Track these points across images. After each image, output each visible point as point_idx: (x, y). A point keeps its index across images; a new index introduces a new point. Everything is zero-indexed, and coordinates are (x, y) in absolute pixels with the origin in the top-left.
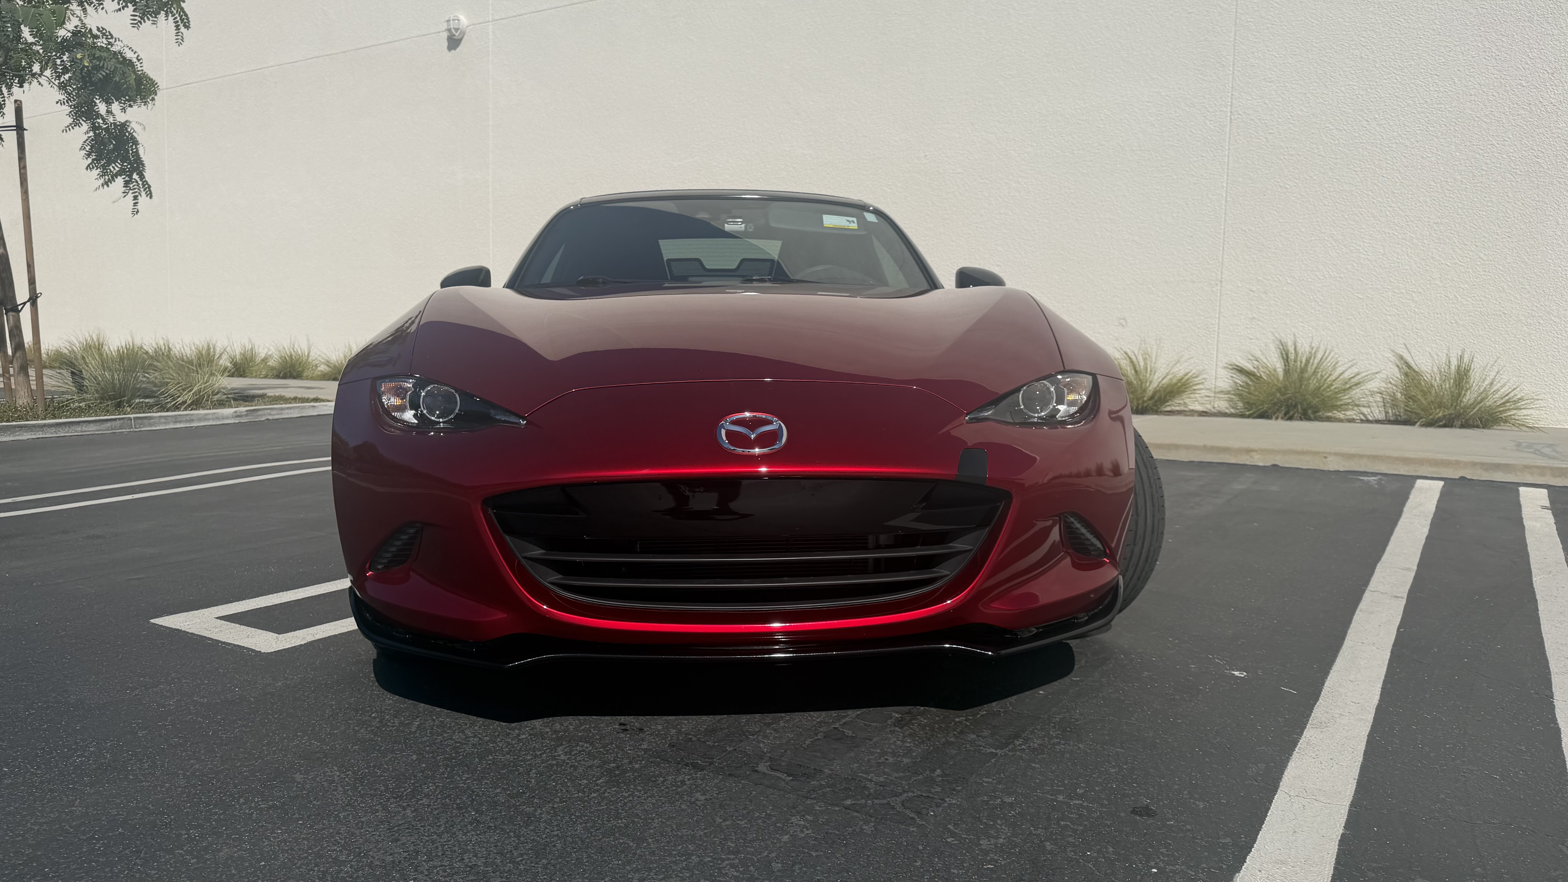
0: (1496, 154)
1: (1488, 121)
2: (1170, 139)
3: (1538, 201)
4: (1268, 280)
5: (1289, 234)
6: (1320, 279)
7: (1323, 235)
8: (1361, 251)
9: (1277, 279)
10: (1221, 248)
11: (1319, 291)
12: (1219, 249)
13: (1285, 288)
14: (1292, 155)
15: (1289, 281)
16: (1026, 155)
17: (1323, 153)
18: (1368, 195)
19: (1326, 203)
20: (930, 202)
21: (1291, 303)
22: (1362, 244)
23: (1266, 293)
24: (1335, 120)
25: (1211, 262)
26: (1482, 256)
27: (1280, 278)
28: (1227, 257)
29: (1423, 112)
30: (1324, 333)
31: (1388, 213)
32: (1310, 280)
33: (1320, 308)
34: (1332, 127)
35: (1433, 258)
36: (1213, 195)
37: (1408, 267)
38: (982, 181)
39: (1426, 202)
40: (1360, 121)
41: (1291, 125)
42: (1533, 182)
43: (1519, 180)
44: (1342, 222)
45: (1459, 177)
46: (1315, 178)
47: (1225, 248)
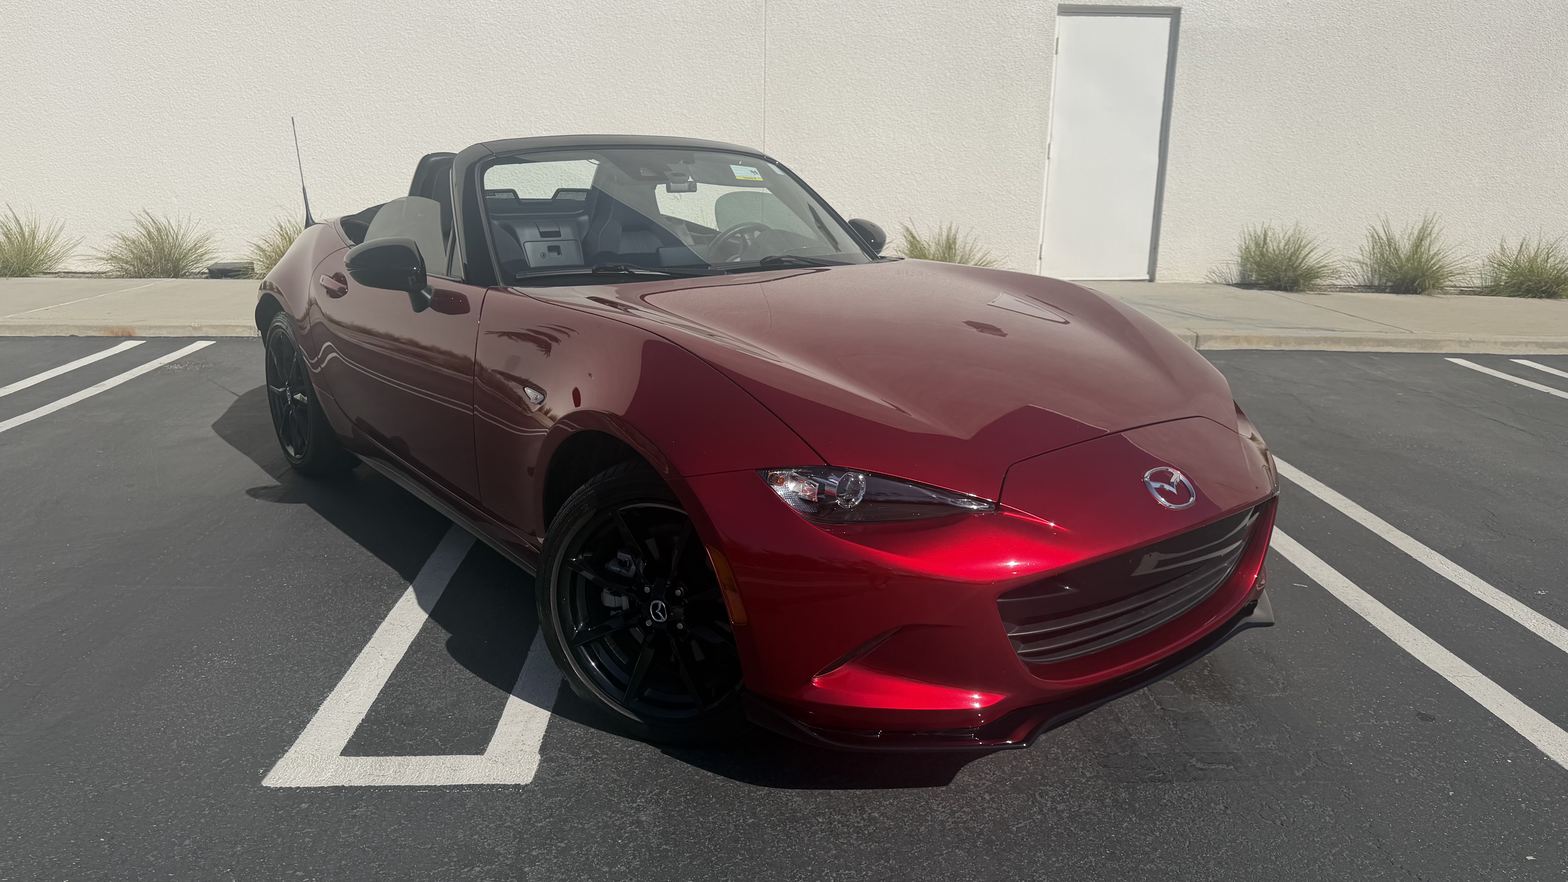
0: (974, 57)
1: (969, 27)
2: (711, 14)
3: (1003, 99)
4: (803, 159)
5: (819, 117)
6: (845, 160)
7: (847, 119)
8: (877, 135)
9: (810, 158)
10: (763, 127)
11: (845, 171)
12: (761, 128)
13: (817, 167)
14: (820, 42)
15: (820, 161)
16: (566, 12)
17: (845, 43)
18: (882, 85)
19: (849, 89)
20: (460, 54)
21: (822, 181)
22: (877, 129)
23: (802, 171)
24: (854, 12)
25: (754, 140)
26: (965, 143)
27: (813, 157)
28: (768, 136)
29: (922, 13)
30: (850, 208)
31: (896, 102)
32: (837, 160)
33: (845, 186)
34: (851, 19)
35: (930, 144)
36: (753, 74)
37: (912, 152)
38: (519, 36)
39: (924, 94)
40: (874, 15)
41: (818, 13)
42: (999, 82)
43: (990, 80)
44: (862, 108)
45: (948, 74)
46: (839, 65)
47: (766, 127)
